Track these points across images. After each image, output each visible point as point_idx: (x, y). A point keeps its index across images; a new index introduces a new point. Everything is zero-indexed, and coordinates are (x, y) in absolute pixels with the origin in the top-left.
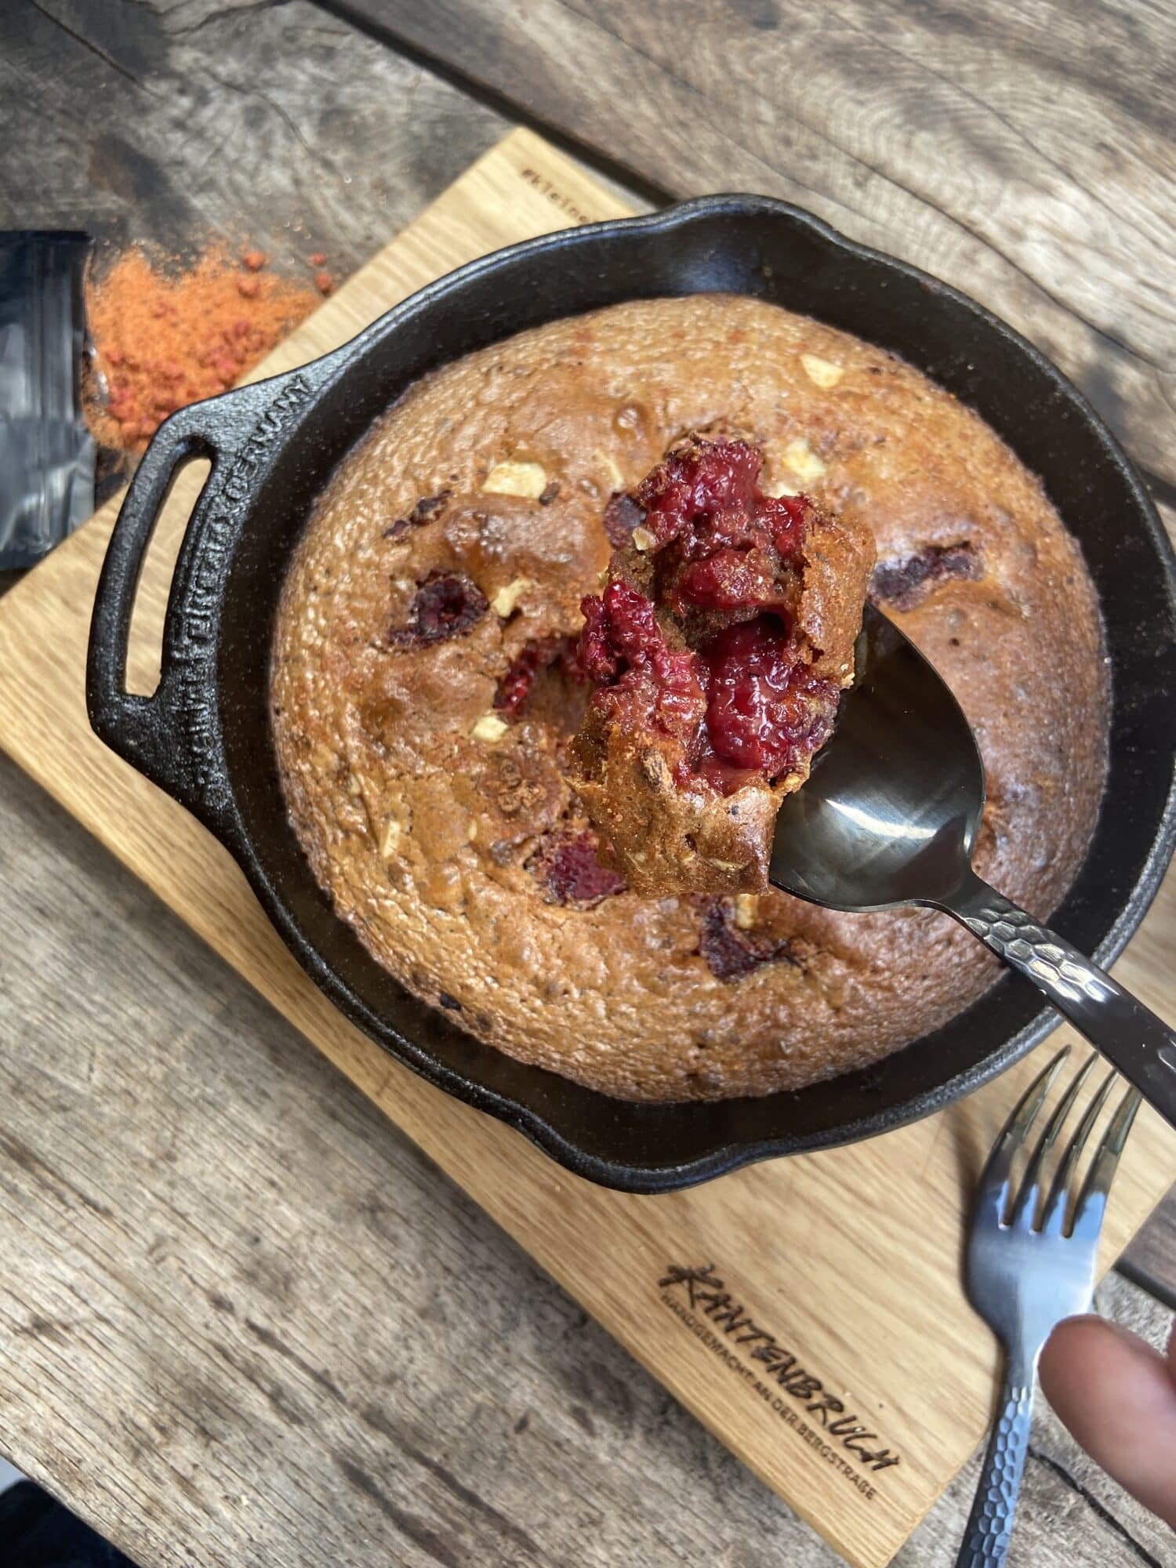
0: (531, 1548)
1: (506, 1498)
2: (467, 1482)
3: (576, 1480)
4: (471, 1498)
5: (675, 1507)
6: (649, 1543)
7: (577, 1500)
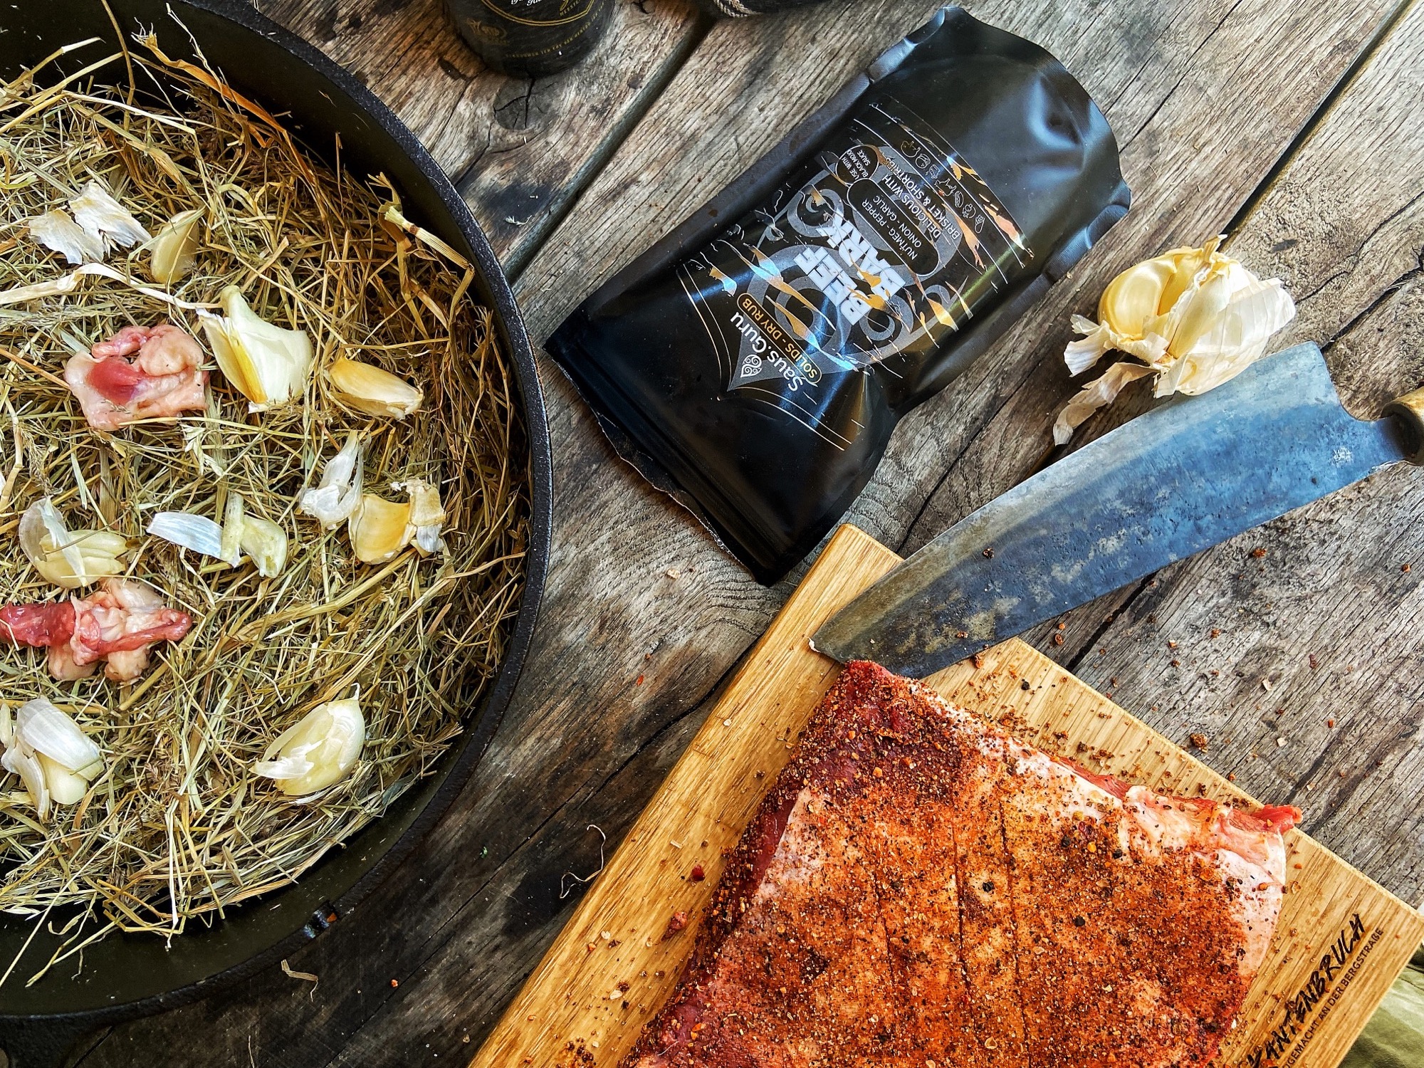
0: (1351, 724)
1: (1318, 739)
2: (1306, 766)
3: (1309, 690)
4: (1317, 764)
5: (1330, 622)
6: (1354, 642)
7: (1322, 690)
